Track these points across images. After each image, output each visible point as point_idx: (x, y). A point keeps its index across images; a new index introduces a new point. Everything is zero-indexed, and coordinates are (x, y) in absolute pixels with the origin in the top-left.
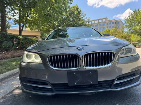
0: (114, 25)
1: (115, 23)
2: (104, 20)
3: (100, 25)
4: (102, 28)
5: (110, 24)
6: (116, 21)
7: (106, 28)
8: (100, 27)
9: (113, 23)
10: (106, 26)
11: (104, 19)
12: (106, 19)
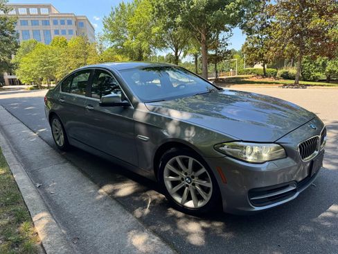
0: (73, 27)
1: (73, 23)
2: (44, 11)
3: (35, 23)
4: (42, 32)
5: (63, 23)
6: (76, 17)
7: (53, 32)
8: (35, 28)
9: (70, 22)
10: (52, 27)
11: (44, 6)
12: (49, 7)
